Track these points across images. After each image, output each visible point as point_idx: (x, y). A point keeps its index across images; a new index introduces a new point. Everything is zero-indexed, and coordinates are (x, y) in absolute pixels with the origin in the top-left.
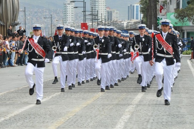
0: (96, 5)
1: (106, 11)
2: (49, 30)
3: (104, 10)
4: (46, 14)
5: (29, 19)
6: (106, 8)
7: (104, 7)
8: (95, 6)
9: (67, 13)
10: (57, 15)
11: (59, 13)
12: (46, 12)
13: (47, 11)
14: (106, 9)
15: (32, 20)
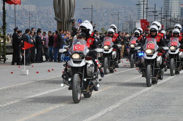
0: (170, 2)
1: (179, 8)
2: (123, 26)
3: (177, 7)
4: (122, 12)
5: (106, 16)
6: (180, 4)
7: (178, 3)
8: (168, 3)
9: (141, 10)
10: (132, 12)
11: (133, 10)
12: (121, 9)
13: (123, 8)
14: (179, 6)
15: (108, 17)
